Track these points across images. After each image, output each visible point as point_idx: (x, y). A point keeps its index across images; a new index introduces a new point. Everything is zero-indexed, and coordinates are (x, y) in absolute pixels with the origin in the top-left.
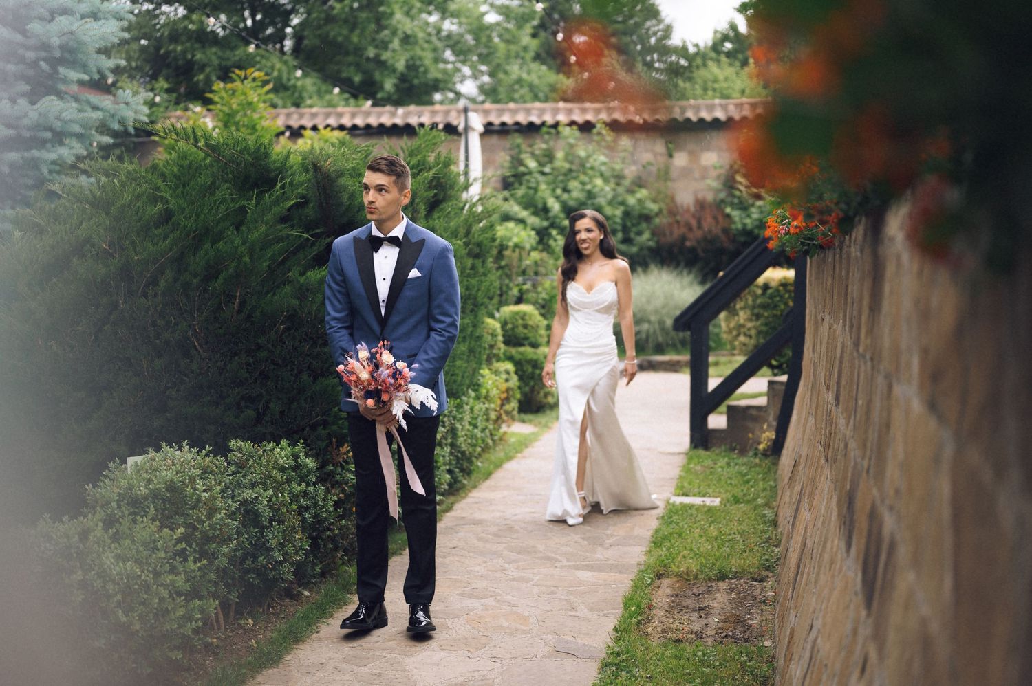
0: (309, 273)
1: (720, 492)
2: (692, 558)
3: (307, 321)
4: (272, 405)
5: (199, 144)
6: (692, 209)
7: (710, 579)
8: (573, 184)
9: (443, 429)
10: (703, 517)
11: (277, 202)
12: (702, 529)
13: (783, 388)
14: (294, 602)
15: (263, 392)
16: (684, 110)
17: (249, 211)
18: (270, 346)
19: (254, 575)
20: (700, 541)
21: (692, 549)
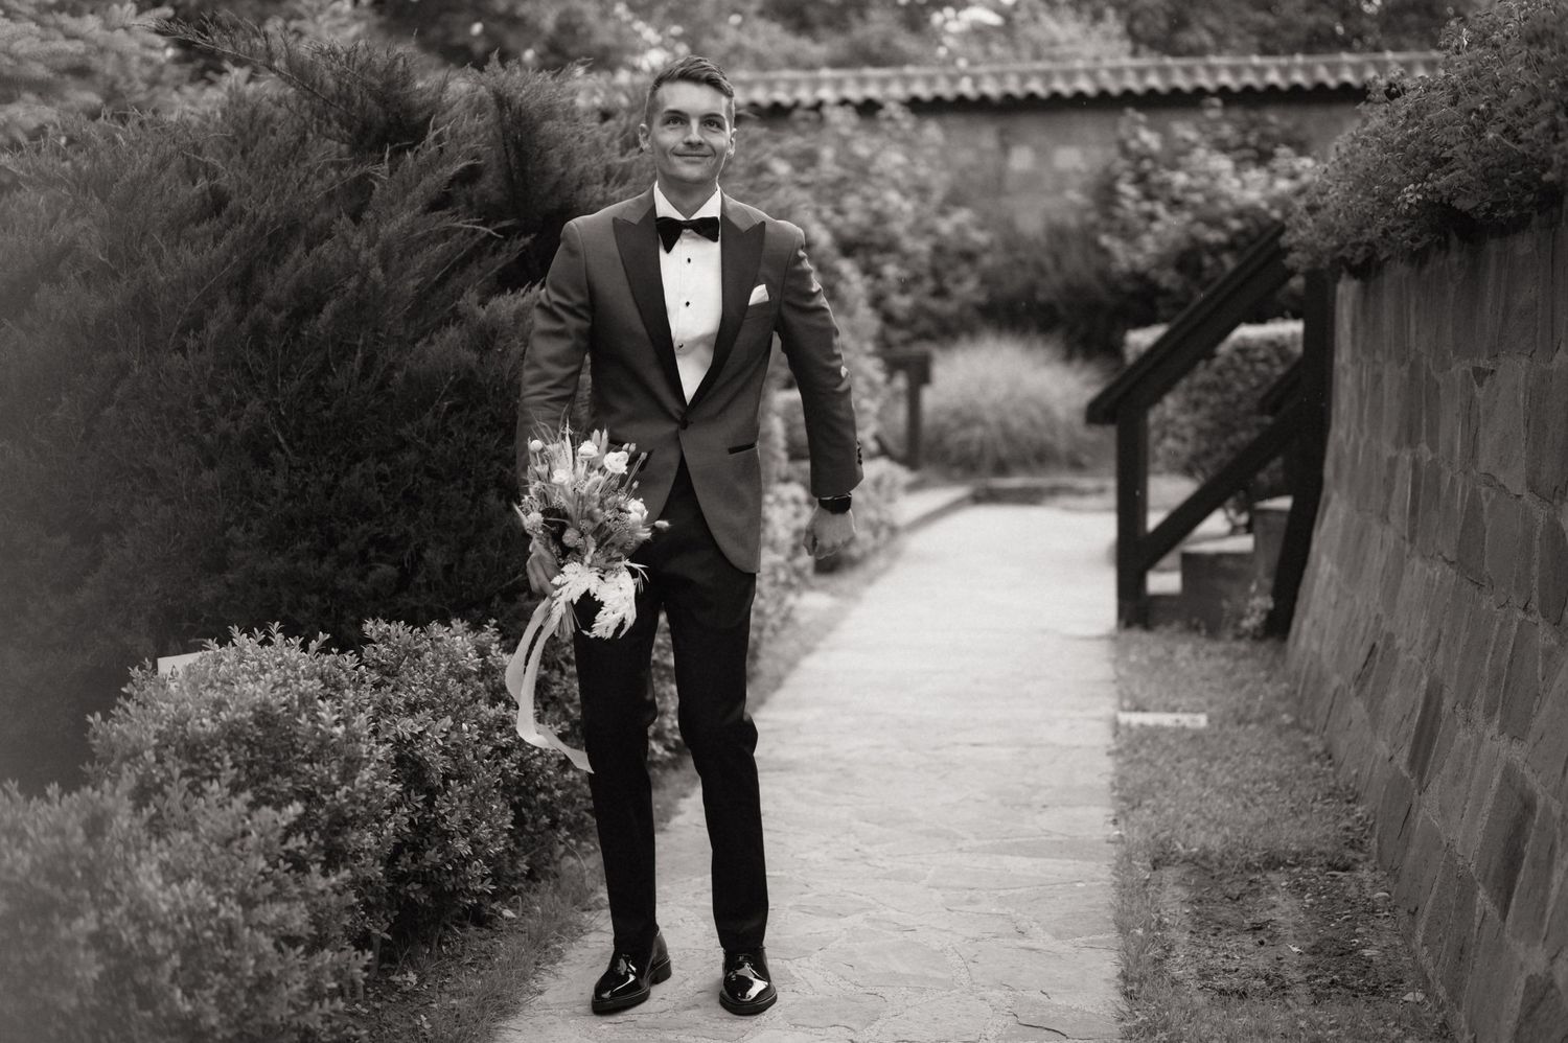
0: (494, 302)
2: (1204, 828)
3: (495, 392)
4: (428, 554)
5: (276, 64)
6: (1044, 240)
7: (1250, 868)
8: (852, 202)
10: (1189, 749)
11: (427, 167)
12: (1199, 771)
13: (1284, 520)
14: (486, 932)
15: (412, 529)
16: (1024, 78)
17: (376, 184)
18: (422, 441)
19: (417, 887)
20: (1205, 795)
21: (1197, 811)
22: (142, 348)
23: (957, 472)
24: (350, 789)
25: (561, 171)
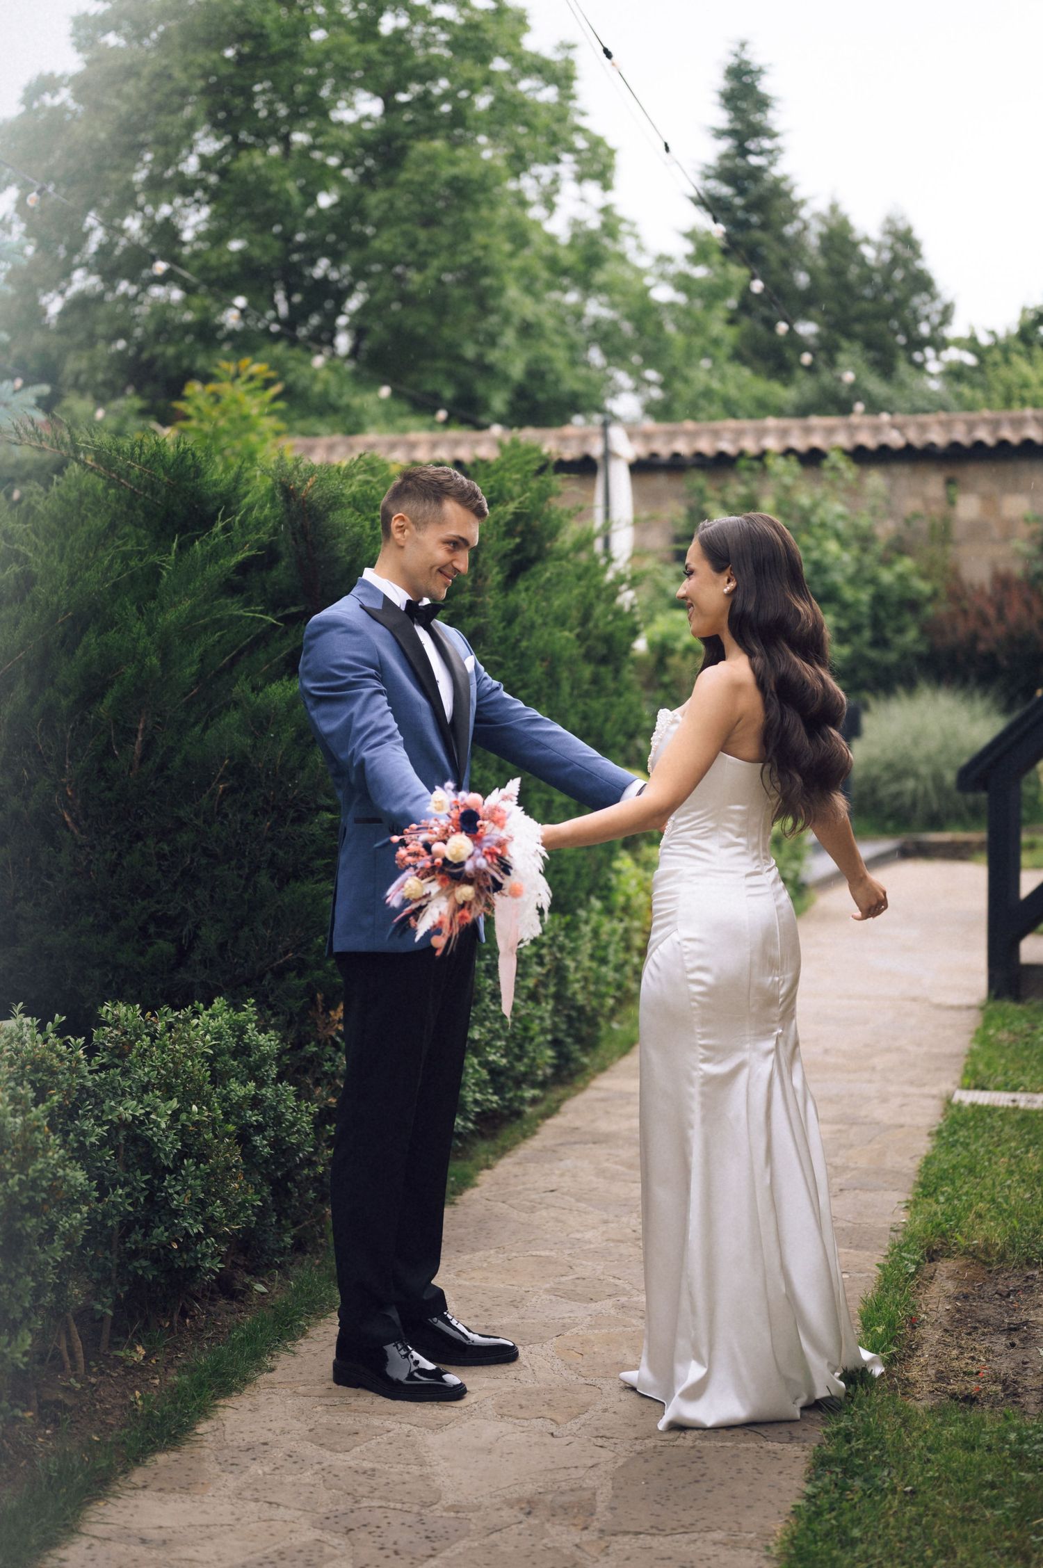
0: (271, 688)
2: (993, 1219)
3: (268, 776)
4: (203, 932)
7: (1029, 1262)
9: (539, 969)
10: (1014, 1132)
11: (214, 556)
12: (1012, 1157)
14: (235, 1305)
15: (189, 907)
16: (971, 426)
17: (164, 573)
18: (199, 822)
19: (145, 1263)
20: (1009, 1182)
21: (993, 1201)
23: (890, 825)
24: (23, 1177)
25: (348, 558)
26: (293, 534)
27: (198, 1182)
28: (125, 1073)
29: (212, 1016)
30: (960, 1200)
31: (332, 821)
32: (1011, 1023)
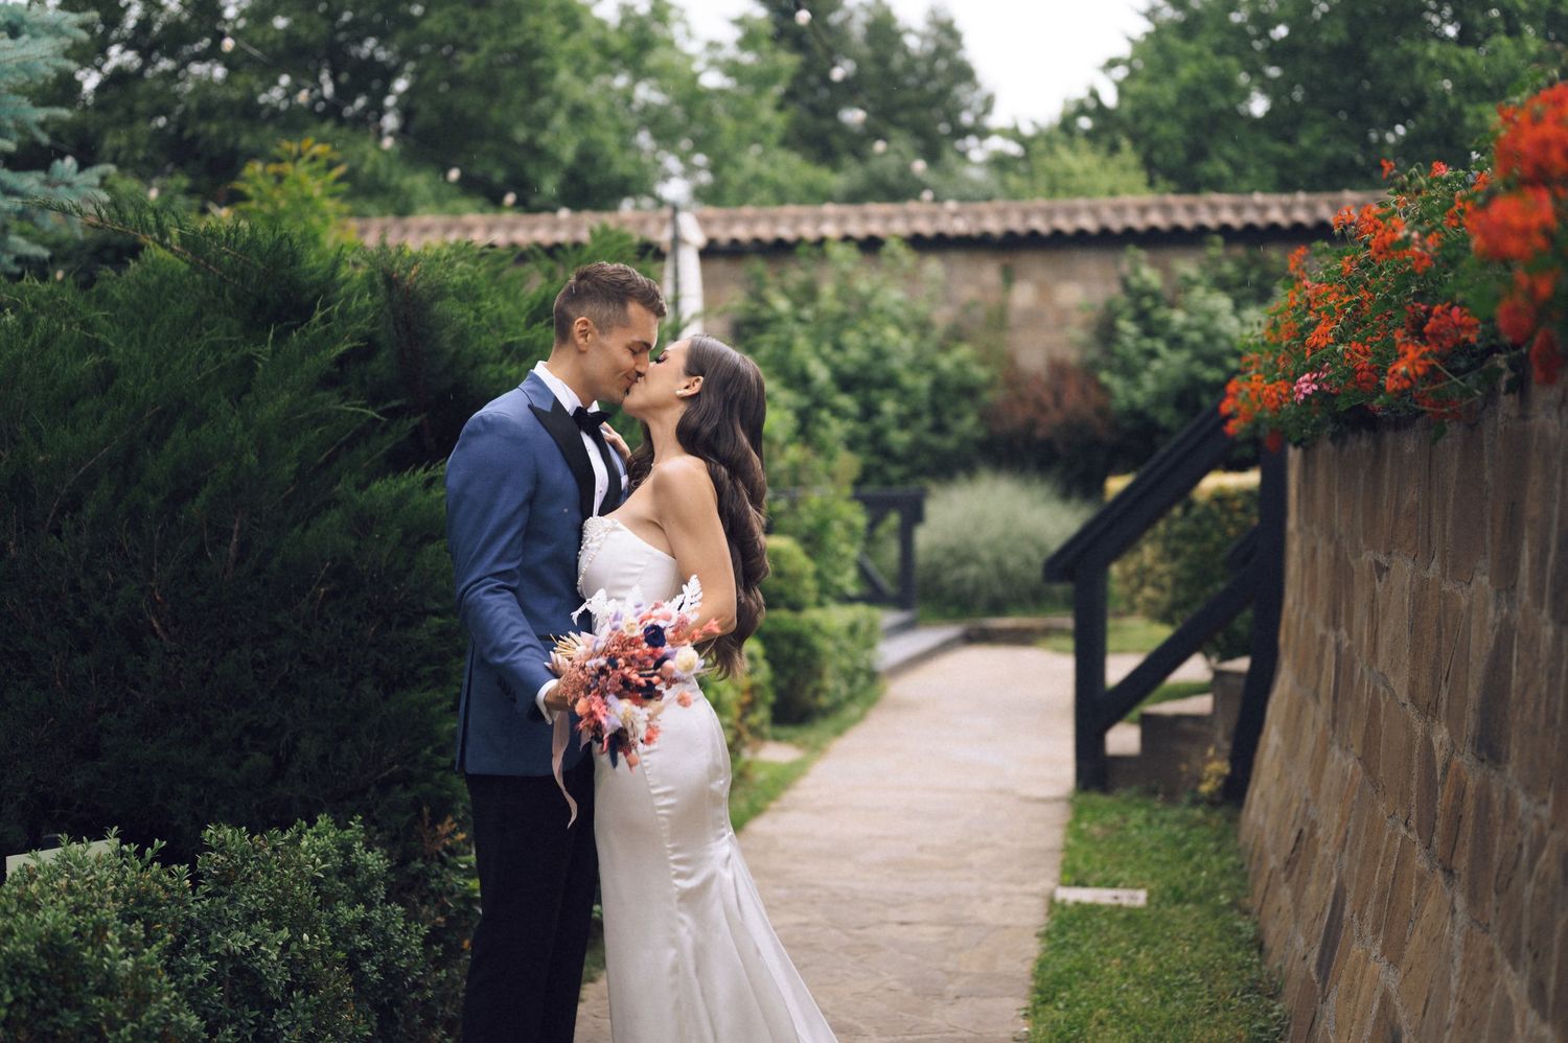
0: (376, 486)
1: (1142, 879)
2: (1115, 1025)
3: (372, 578)
4: (302, 743)
5: (168, 241)
6: (1045, 375)
8: (851, 338)
10: (1120, 931)
11: (313, 348)
12: (1125, 957)
13: (1241, 682)
15: (287, 717)
16: (1026, 215)
17: (260, 365)
18: (298, 628)
20: (1124, 986)
21: (1112, 1006)
22: (19, 529)
23: (953, 610)
24: (136, 1026)
25: (453, 350)
26: (396, 325)
27: (309, 1015)
28: (232, 901)
29: (317, 835)
30: (1080, 1006)
31: (441, 626)
32: (1101, 817)
